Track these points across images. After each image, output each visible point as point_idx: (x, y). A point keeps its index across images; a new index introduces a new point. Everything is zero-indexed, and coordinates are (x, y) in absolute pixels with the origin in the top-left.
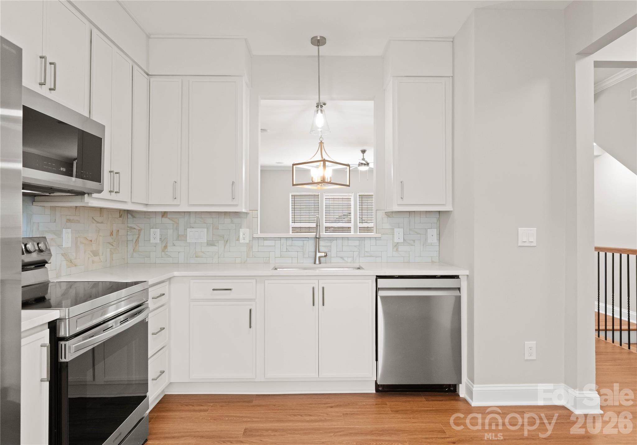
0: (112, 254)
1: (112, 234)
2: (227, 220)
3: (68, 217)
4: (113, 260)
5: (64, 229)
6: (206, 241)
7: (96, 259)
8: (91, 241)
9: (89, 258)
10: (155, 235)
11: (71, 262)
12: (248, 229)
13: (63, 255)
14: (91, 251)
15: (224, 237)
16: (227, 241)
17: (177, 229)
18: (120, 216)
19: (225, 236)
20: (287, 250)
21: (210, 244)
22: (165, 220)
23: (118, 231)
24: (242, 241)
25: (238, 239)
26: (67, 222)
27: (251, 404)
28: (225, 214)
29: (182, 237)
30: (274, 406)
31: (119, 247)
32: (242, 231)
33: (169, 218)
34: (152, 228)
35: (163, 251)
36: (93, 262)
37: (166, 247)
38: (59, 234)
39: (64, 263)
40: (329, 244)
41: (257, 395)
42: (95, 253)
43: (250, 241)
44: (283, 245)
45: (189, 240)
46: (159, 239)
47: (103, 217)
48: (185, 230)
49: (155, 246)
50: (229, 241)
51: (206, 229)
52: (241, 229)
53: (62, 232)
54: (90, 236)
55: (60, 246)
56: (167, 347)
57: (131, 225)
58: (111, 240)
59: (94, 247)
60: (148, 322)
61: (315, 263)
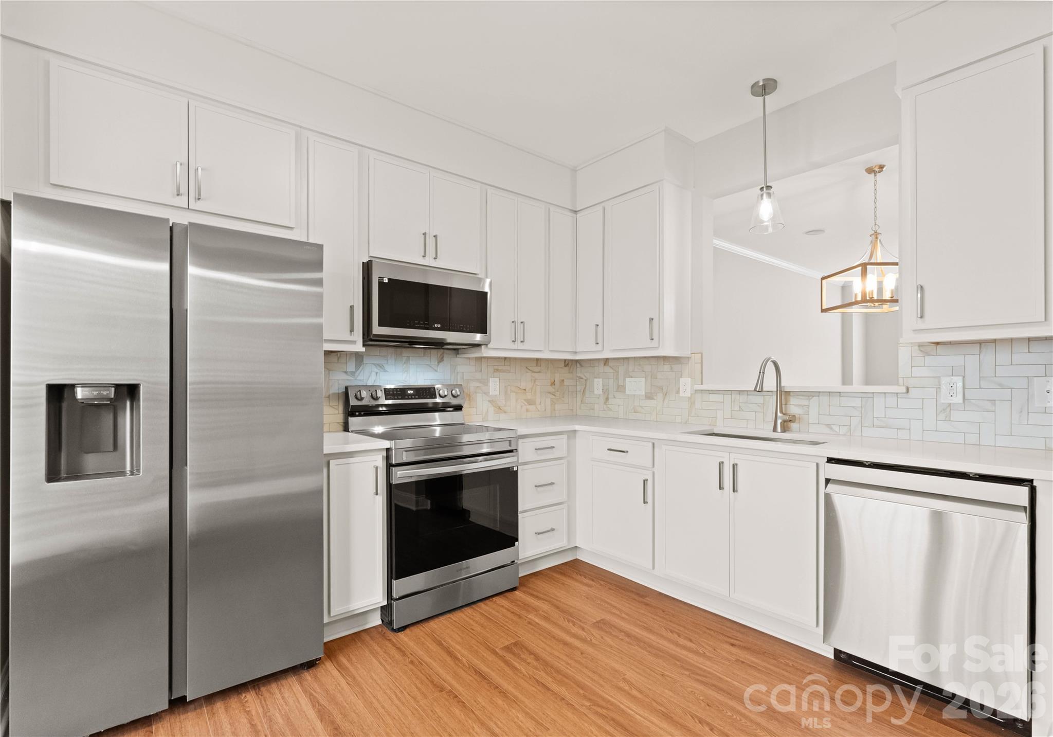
0: (553, 403)
1: (553, 384)
2: (667, 367)
3: (496, 367)
4: (555, 410)
5: (491, 379)
6: (644, 393)
7: (531, 407)
8: (525, 390)
9: (522, 406)
10: (598, 385)
11: (499, 408)
12: (690, 379)
13: (490, 401)
14: (525, 400)
15: (662, 389)
16: (666, 394)
17: (617, 379)
18: (566, 366)
19: (664, 388)
20: (740, 409)
21: (649, 397)
22: (607, 369)
23: (563, 380)
24: (682, 394)
25: (678, 392)
26: (494, 372)
27: (641, 599)
28: (664, 360)
29: (621, 388)
30: (664, 612)
31: (564, 397)
32: (682, 380)
33: (610, 366)
34: (596, 378)
35: (605, 403)
36: (527, 410)
37: (607, 399)
38: (485, 382)
39: (492, 410)
40: (806, 402)
41: (660, 594)
42: (530, 402)
43: (692, 394)
44: (734, 401)
45: (628, 392)
46: (601, 391)
47: (541, 366)
48: (624, 380)
49: (598, 398)
50: (668, 394)
51: (644, 379)
52: (681, 379)
53: (488, 381)
54: (523, 385)
55: (487, 393)
56: (565, 506)
57: (579, 375)
58: (551, 389)
59: (529, 396)
60: (517, 471)
61: (775, 430)
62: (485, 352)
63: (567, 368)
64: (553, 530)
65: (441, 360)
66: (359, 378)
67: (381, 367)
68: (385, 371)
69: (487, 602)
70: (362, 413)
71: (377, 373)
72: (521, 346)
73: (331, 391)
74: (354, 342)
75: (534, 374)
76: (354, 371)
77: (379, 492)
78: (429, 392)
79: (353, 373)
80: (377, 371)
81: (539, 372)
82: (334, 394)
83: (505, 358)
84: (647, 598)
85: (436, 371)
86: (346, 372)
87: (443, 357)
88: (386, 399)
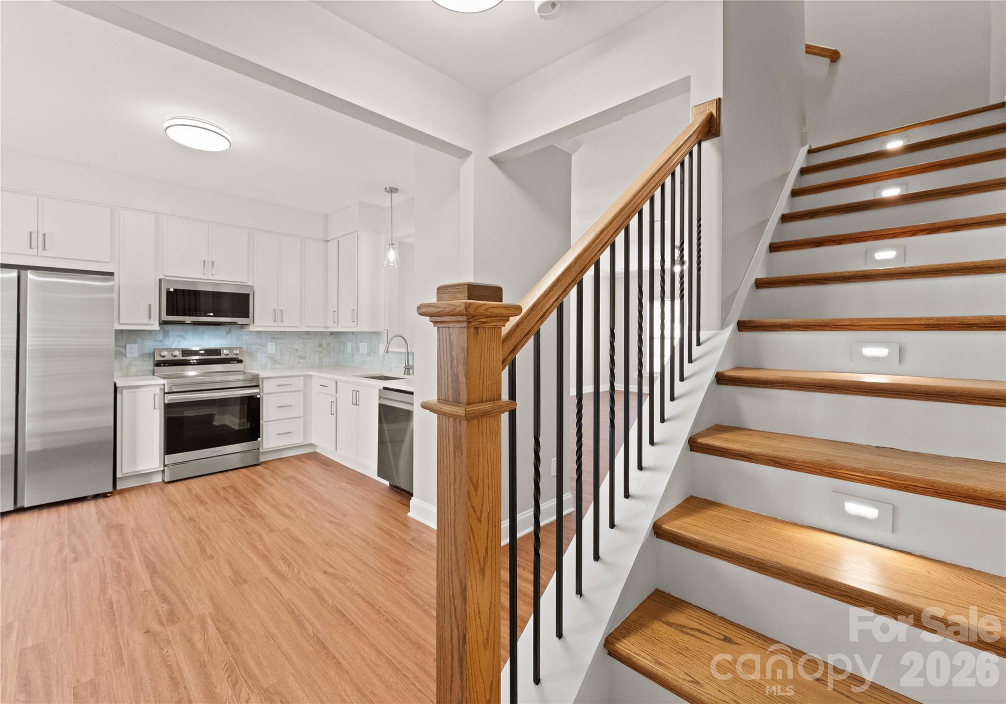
0: (321, 358)
1: (321, 346)
2: (375, 338)
3: (273, 336)
5: (268, 343)
6: (366, 353)
7: (301, 361)
8: (297, 350)
9: (294, 360)
10: (349, 347)
11: (276, 361)
12: (383, 344)
13: (268, 357)
14: (297, 356)
16: (375, 353)
17: (357, 344)
18: (331, 334)
19: (374, 349)
21: (369, 355)
23: (329, 344)
24: (380, 353)
26: (272, 339)
28: (374, 334)
29: (358, 349)
31: (329, 354)
32: (380, 345)
33: (353, 336)
34: (348, 343)
35: (351, 358)
37: (353, 356)
38: (265, 346)
39: (269, 362)
42: (301, 358)
43: (383, 354)
45: (360, 352)
46: (350, 350)
48: (359, 344)
49: (349, 355)
51: (367, 345)
52: (379, 343)
53: (267, 345)
54: (295, 347)
55: (265, 352)
56: (302, 419)
57: (342, 340)
58: (320, 349)
59: (300, 354)
60: (259, 398)
62: (252, 328)
63: (332, 336)
64: (290, 432)
65: (230, 331)
66: (165, 344)
67: (182, 337)
68: (185, 339)
69: (235, 471)
70: (167, 365)
71: (179, 341)
72: (280, 324)
73: (145, 352)
74: (152, 325)
75: (305, 340)
76: (162, 339)
78: (217, 352)
79: (161, 341)
80: (179, 339)
81: (309, 339)
82: (146, 354)
83: (280, 332)
85: (225, 339)
86: (156, 341)
87: (231, 330)
88: (183, 356)
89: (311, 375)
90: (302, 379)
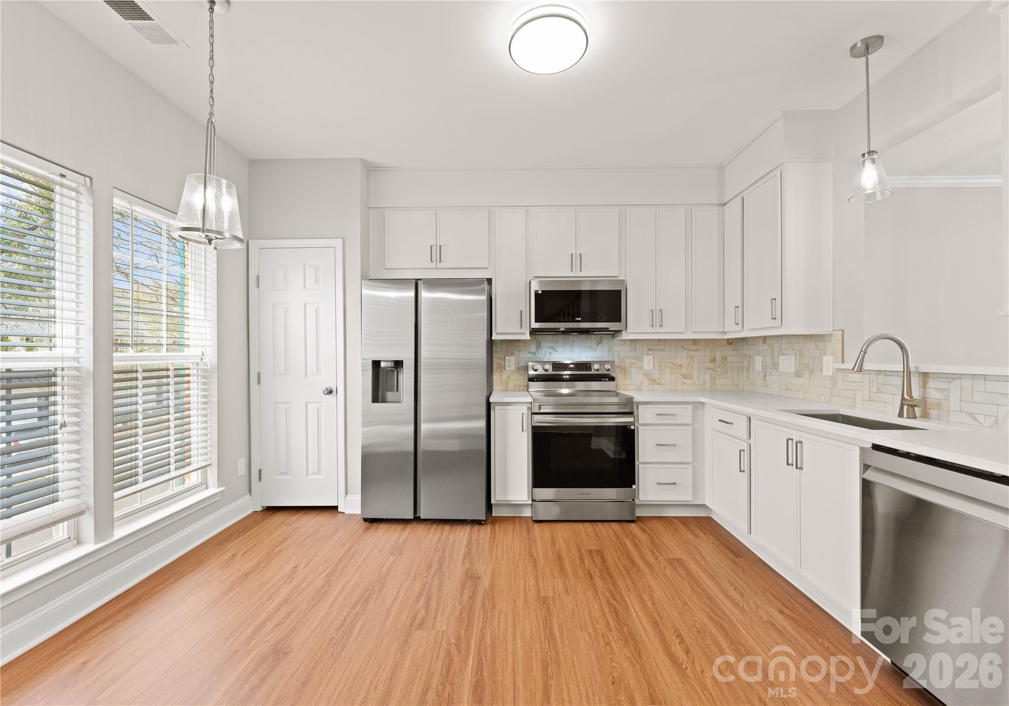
0: (713, 378)
1: (713, 360)
2: (812, 345)
3: (649, 347)
4: (715, 384)
5: (645, 356)
6: (793, 371)
7: (687, 381)
8: (681, 366)
9: (677, 380)
10: (758, 361)
11: (654, 380)
12: (832, 357)
13: (644, 374)
14: (680, 374)
15: (809, 367)
16: (812, 372)
17: (773, 357)
18: (729, 344)
19: (810, 365)
20: (879, 391)
21: (798, 375)
22: (766, 347)
23: (726, 357)
24: (825, 373)
25: (822, 371)
26: (648, 351)
28: (810, 338)
29: (775, 365)
31: (726, 373)
32: (825, 358)
33: (768, 344)
34: (757, 355)
35: (764, 380)
36: (683, 383)
37: (765, 376)
38: (640, 360)
39: (646, 381)
40: (946, 386)
41: (760, 560)
42: (686, 377)
43: (833, 373)
44: (873, 382)
45: (781, 370)
46: (761, 368)
47: (698, 345)
48: (778, 357)
49: (759, 375)
50: (813, 372)
51: (794, 356)
53: (643, 358)
54: (678, 361)
55: (642, 368)
56: (690, 466)
57: (744, 352)
58: (711, 365)
59: (685, 371)
60: (634, 429)
61: (901, 415)
62: (625, 336)
63: (731, 346)
64: (675, 484)
65: (600, 342)
66: (538, 356)
67: (553, 348)
68: (556, 351)
70: (539, 380)
71: (550, 353)
72: (659, 330)
73: (521, 365)
74: (524, 334)
75: (690, 352)
76: (535, 351)
77: (524, 429)
78: (586, 366)
79: (534, 353)
80: (550, 351)
81: (696, 350)
82: (522, 366)
83: (659, 340)
84: (741, 559)
85: (596, 351)
86: (530, 353)
87: (602, 340)
88: (553, 371)
89: (703, 403)
90: (690, 407)
